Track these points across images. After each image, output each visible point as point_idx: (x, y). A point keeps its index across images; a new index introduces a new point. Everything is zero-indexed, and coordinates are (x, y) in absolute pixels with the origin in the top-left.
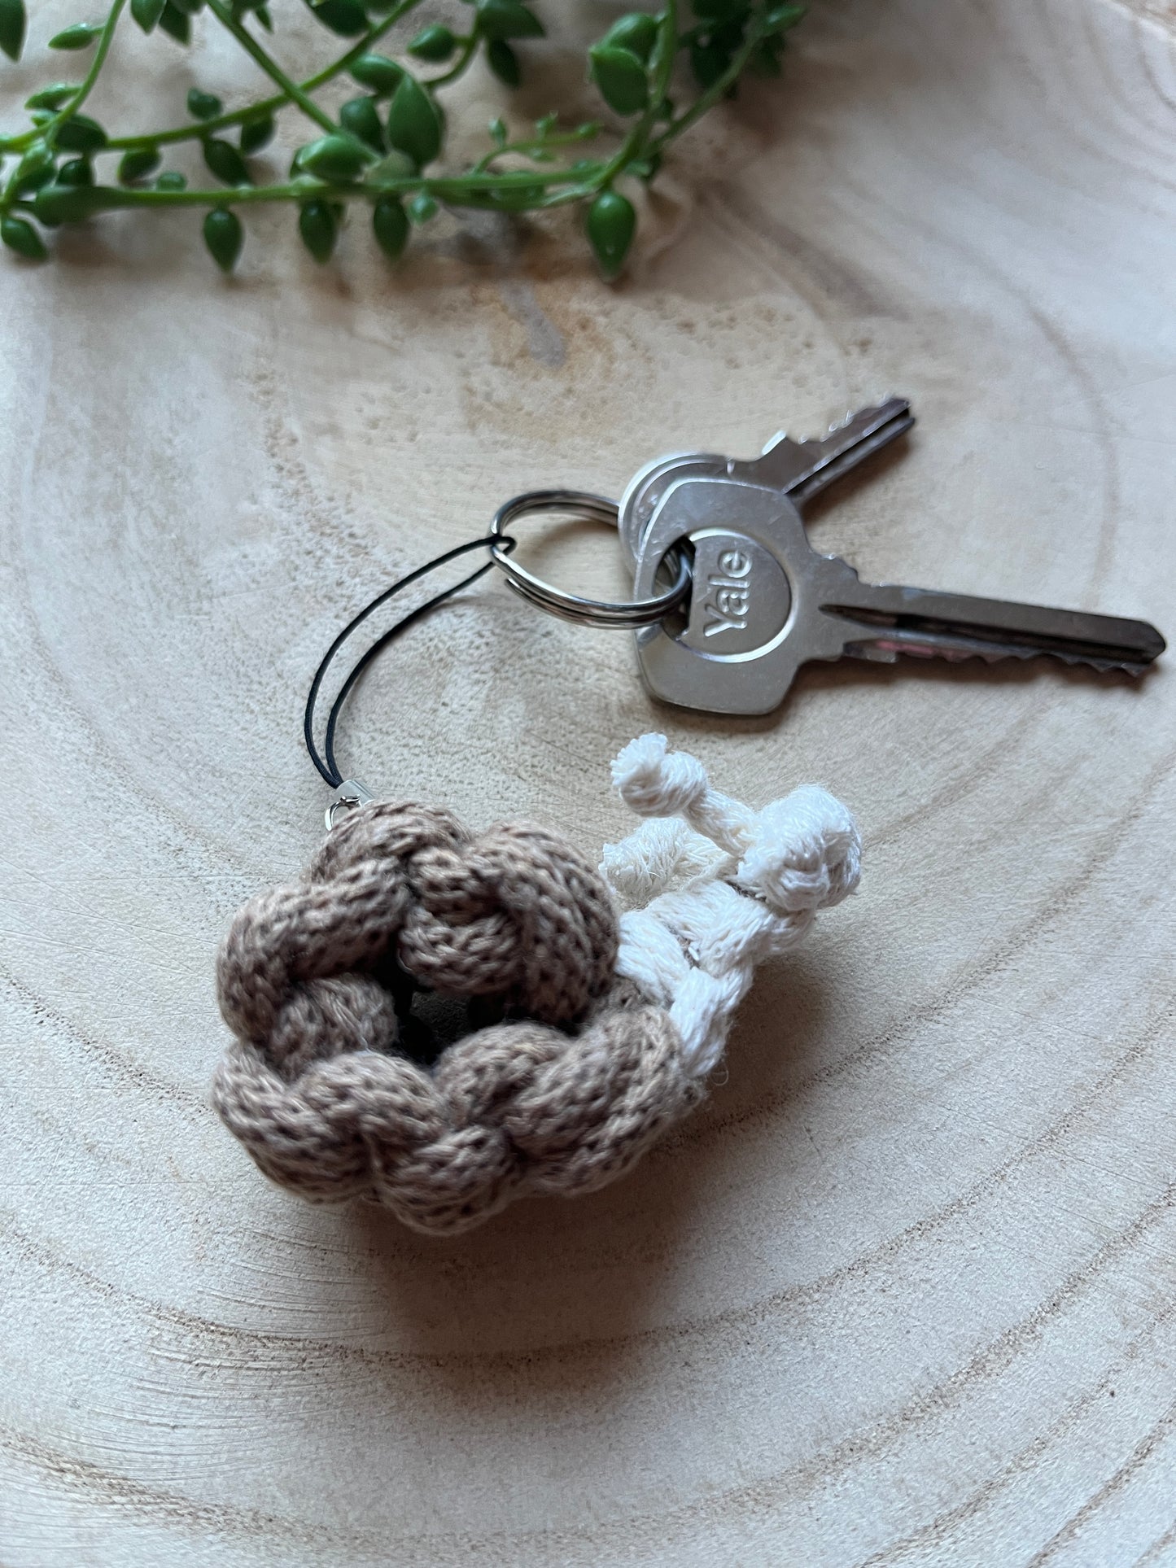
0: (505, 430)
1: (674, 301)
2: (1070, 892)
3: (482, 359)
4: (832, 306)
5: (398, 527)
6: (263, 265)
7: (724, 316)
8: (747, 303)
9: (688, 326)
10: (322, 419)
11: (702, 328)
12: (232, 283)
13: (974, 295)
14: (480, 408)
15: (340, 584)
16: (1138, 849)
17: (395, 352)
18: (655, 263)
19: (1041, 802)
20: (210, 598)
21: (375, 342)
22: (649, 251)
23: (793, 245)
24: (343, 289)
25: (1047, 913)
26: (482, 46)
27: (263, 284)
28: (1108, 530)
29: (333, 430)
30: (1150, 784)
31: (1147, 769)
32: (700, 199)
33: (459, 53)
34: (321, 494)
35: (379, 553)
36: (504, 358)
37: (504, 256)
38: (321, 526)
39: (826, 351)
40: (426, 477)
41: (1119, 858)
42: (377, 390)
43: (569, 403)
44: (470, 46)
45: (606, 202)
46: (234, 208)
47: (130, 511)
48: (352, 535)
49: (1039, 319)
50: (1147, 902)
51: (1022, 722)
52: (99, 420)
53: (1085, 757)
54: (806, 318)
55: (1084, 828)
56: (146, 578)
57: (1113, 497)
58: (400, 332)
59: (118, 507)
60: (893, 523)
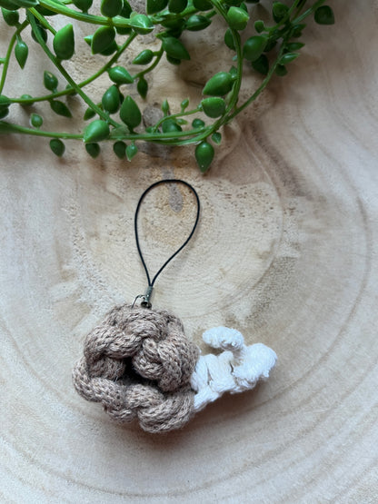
0: (157, 240)
1: (226, 183)
2: (308, 431)
3: (152, 205)
4: (284, 190)
5: (116, 279)
6: (74, 153)
7: (243, 192)
8: (253, 186)
9: (228, 196)
10: (93, 230)
11: (234, 198)
12: (62, 162)
13: (339, 189)
14: (149, 229)
15: (95, 301)
16: (333, 419)
17: (120, 200)
18: (222, 162)
19: (308, 401)
20: (53, 303)
21: (113, 194)
22: (219, 157)
23: (276, 158)
24: (103, 167)
25: (299, 437)
26: (165, 53)
27: (74, 162)
28: (358, 300)
29: (96, 235)
30: (343, 398)
31: (344, 392)
32: (244, 131)
33: (155, 58)
34: (91, 263)
35: (109, 289)
36: (160, 205)
37: (164, 155)
38: (90, 276)
39: (278, 212)
40: (128, 259)
41: (327, 421)
42: (114, 217)
43: (181, 228)
44: (159, 54)
45: (204, 146)
46: (62, 140)
47: (26, 266)
48: (100, 281)
49: (359, 202)
50: (330, 437)
51: (309, 372)
52: (15, 224)
53: (325, 386)
54: (274, 195)
55: (318, 411)
56: (32, 293)
57: (364, 286)
58: (123, 190)
59: (21, 263)
60: (285, 291)
